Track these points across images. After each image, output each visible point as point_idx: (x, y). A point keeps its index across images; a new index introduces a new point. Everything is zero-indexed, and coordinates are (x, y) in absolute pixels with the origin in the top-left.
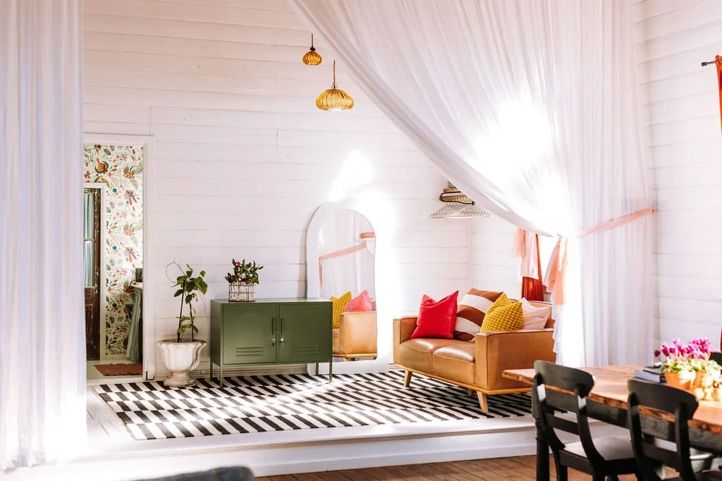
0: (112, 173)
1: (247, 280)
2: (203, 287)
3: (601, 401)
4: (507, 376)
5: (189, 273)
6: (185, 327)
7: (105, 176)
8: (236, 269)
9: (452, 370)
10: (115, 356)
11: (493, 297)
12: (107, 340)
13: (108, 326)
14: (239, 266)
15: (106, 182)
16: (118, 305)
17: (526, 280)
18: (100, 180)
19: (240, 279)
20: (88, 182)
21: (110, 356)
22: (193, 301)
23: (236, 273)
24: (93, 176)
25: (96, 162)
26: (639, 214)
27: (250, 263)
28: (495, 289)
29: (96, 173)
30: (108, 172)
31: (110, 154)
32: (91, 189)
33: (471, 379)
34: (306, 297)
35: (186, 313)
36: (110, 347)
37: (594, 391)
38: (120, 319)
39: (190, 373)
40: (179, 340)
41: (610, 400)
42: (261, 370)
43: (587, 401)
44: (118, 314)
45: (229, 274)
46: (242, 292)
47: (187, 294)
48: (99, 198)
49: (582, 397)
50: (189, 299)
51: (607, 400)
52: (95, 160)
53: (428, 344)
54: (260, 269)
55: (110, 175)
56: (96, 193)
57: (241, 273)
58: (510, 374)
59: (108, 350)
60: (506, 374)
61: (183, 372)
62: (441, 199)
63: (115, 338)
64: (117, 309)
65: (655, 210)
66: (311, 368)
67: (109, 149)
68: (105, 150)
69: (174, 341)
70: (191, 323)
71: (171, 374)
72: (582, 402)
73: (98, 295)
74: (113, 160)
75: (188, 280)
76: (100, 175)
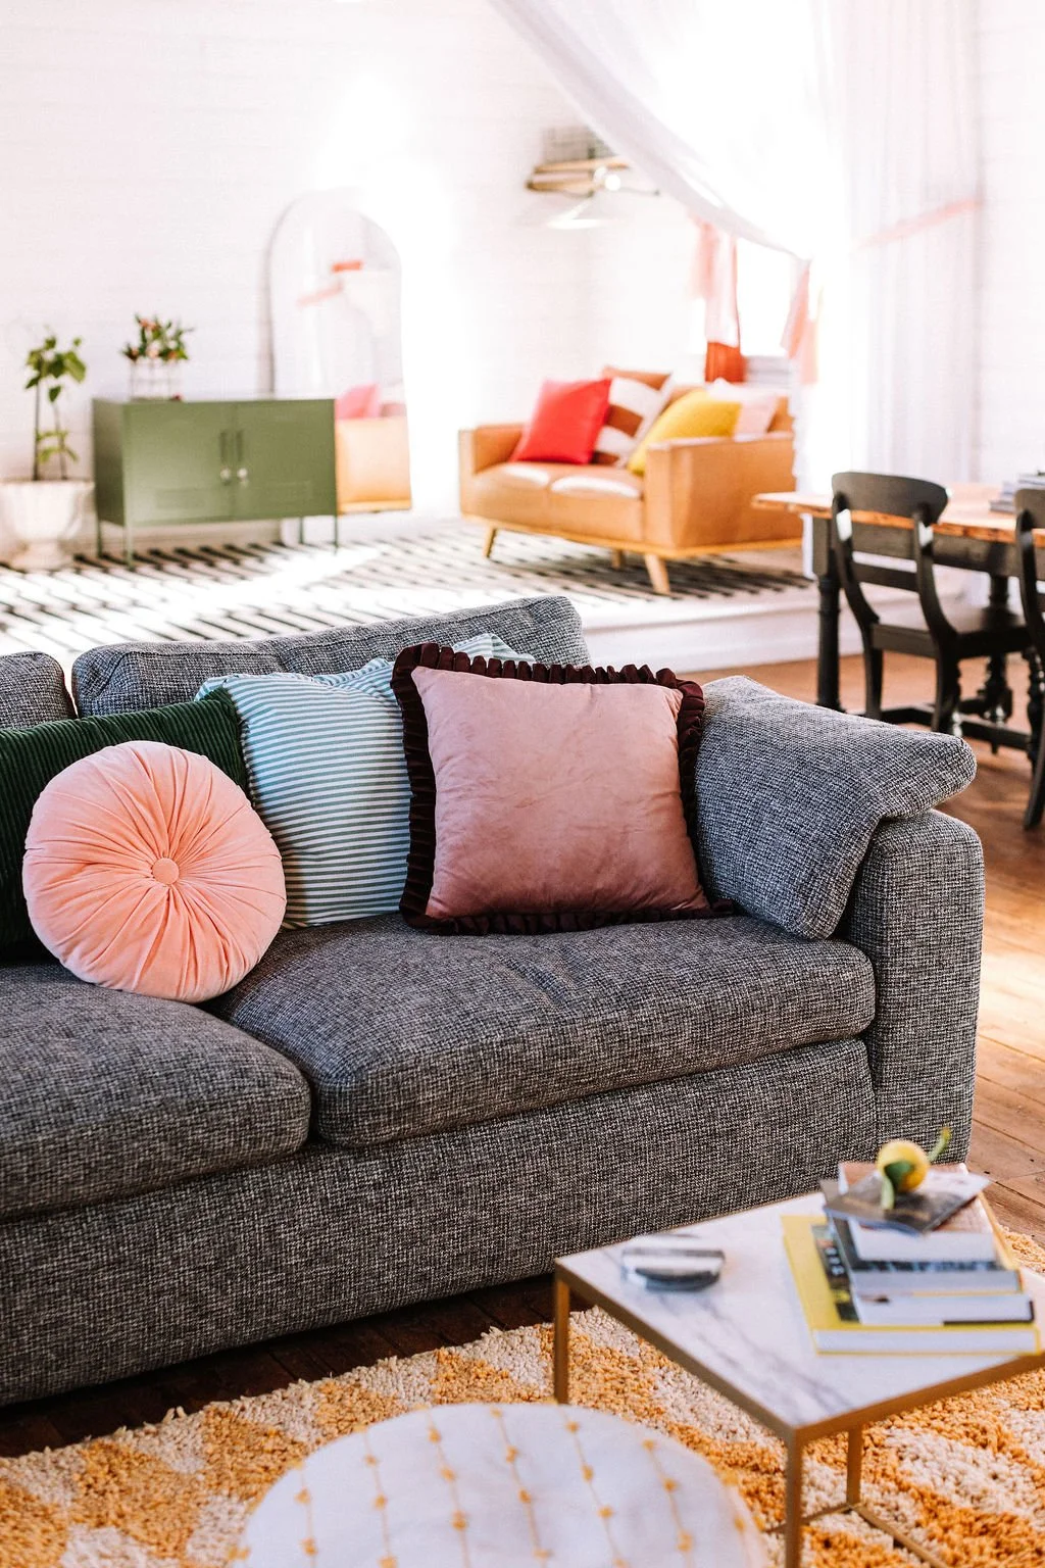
1: (165, 354)
2: (80, 368)
3: (959, 532)
4: (763, 506)
5: (51, 344)
6: (46, 453)
9: (595, 519)
11: (657, 383)
17: (715, 347)
22: (61, 399)
26: (951, 209)
28: (655, 367)
33: (635, 531)
34: (272, 389)
35: (47, 423)
37: (946, 517)
39: (63, 545)
40: (37, 477)
41: (976, 529)
42: (194, 535)
43: (935, 533)
46: (156, 380)
49: (927, 525)
50: (54, 393)
51: (967, 531)
53: (538, 474)
58: (770, 503)
60: (761, 502)
61: (48, 541)
62: (531, 186)
65: (979, 201)
66: (288, 529)
69: (23, 480)
71: (24, 547)
72: (926, 534)
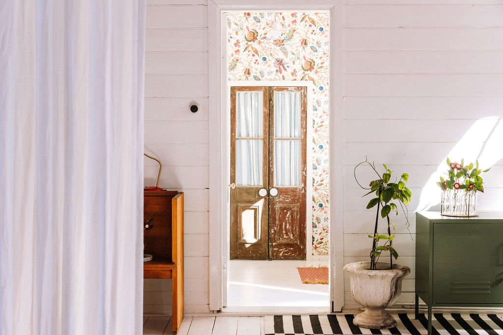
0: (318, 70)
7: (312, 74)
8: (451, 173)
10: (321, 256)
12: (313, 241)
13: (314, 226)
14: (456, 167)
15: (313, 80)
16: (324, 205)
18: (307, 78)
19: (457, 186)
20: (295, 80)
21: (316, 256)
23: (452, 178)
24: (300, 74)
25: (303, 59)
27: (472, 164)
29: (303, 71)
30: (314, 70)
31: (316, 51)
32: (298, 87)
36: (316, 248)
38: (326, 219)
44: (325, 215)
45: (441, 179)
47: (384, 205)
48: (305, 96)
52: (301, 57)
54: (485, 171)
55: (316, 72)
56: (303, 91)
57: (458, 176)
59: (314, 250)
63: (322, 239)
64: (323, 209)
67: (315, 45)
68: (312, 48)
70: (388, 244)
73: (304, 195)
74: (319, 57)
75: (385, 185)
76: (306, 72)
